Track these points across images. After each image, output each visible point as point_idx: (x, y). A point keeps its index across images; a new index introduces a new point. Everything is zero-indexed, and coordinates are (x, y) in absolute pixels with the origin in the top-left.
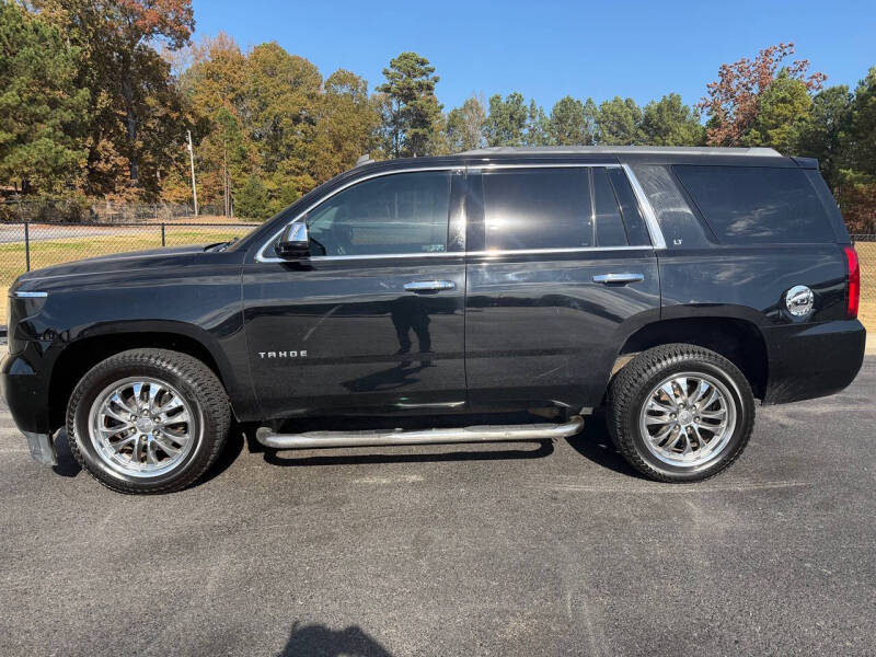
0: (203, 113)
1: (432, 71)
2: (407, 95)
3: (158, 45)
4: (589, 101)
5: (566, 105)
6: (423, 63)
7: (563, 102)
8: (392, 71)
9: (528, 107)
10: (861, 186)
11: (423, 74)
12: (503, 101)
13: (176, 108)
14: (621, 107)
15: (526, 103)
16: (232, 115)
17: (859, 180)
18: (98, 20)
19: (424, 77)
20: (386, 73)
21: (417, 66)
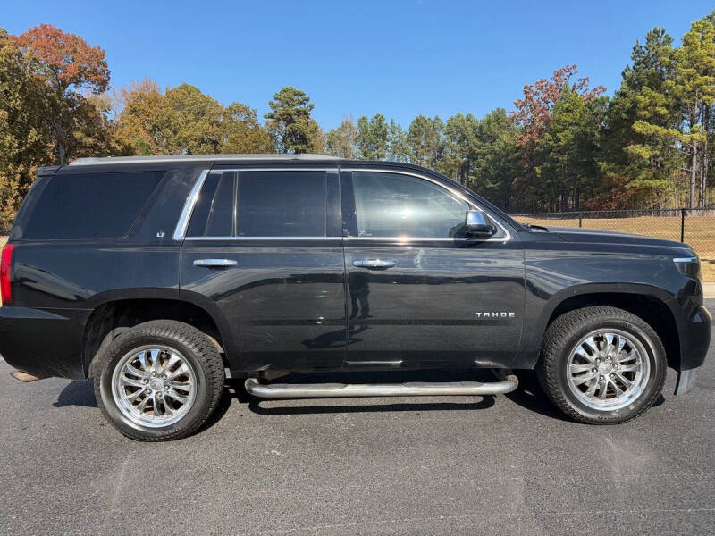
0: (127, 142)
1: (308, 100)
2: (288, 120)
3: (85, 91)
4: (437, 118)
5: (419, 122)
6: (300, 94)
7: (417, 120)
8: (276, 102)
9: (390, 125)
10: (612, 174)
11: (301, 103)
12: (369, 121)
13: (102, 139)
14: (463, 120)
15: (387, 122)
16: (145, 142)
17: (611, 170)
18: (24, 75)
19: (303, 106)
20: (271, 104)
21: (295, 98)
